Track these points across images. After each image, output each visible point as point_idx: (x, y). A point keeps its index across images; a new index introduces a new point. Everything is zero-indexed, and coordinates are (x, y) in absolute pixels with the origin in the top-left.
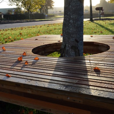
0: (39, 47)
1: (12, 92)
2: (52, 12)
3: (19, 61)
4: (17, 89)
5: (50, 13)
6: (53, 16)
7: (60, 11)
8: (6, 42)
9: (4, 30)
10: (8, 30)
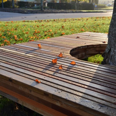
0: (79, 47)
2: (104, 2)
3: (53, 64)
4: (45, 98)
5: (100, 3)
6: (104, 7)
8: (45, 35)
9: (45, 21)
10: (50, 21)
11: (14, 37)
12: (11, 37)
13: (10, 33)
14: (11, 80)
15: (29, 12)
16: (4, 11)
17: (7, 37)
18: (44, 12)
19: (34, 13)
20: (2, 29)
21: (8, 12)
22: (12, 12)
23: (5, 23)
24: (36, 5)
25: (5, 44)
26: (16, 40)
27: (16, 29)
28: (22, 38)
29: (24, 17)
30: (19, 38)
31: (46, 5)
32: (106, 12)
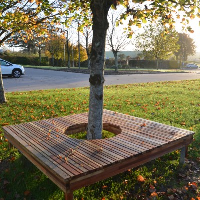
31: (128, 63)
32: (188, 73)
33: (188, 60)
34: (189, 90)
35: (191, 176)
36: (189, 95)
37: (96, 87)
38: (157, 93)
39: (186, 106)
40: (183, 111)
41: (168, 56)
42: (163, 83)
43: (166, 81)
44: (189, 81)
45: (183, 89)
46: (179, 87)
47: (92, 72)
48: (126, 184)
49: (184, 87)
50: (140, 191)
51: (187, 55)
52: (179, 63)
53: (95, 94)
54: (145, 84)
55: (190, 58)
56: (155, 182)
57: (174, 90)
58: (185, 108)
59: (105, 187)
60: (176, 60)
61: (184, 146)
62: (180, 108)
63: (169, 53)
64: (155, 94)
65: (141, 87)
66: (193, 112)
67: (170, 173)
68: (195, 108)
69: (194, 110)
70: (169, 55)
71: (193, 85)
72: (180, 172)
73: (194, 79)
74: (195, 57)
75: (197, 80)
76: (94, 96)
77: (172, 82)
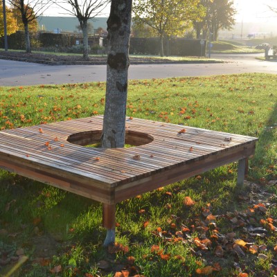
1: (28, 168)
6: (230, 47)
7: (250, 36)
8: (67, 115)
9: (82, 85)
10: (91, 85)
11: (20, 118)
12: (16, 117)
13: (14, 111)
14: (8, 155)
15: (58, 63)
16: (8, 59)
17: (10, 117)
18: (90, 62)
19: (69, 64)
20: (4, 103)
21: (17, 60)
22: (24, 61)
23: (8, 91)
24: (77, 42)
25: (7, 127)
26: (22, 122)
27: (25, 104)
28: (31, 119)
29: (45, 74)
30: (28, 118)
31: (101, 42)
32: (222, 62)
33: (218, 39)
34: (230, 90)
35: (255, 198)
36: (231, 97)
37: (118, 72)
38: (177, 95)
39: (231, 115)
40: (227, 121)
41: (182, 29)
42: (181, 80)
43: (184, 77)
44: (227, 77)
45: (220, 89)
46: (212, 86)
47: (112, 49)
48: (169, 208)
49: (221, 86)
50: (190, 215)
51: (218, 28)
52: (202, 43)
53: (117, 82)
54: (148, 80)
55: (223, 34)
56: (209, 205)
57: (203, 90)
58: (230, 117)
59: (142, 211)
60: (195, 38)
61: (244, 157)
62: (221, 117)
63: (183, 23)
64: (173, 96)
65: (143, 86)
66: (243, 122)
67: (226, 195)
68: (246, 116)
69: (245, 120)
70: (184, 27)
71: (236, 82)
72: (240, 194)
73: (235, 74)
74: (232, 32)
75: (241, 75)
76: (115, 85)
77: (197, 78)
